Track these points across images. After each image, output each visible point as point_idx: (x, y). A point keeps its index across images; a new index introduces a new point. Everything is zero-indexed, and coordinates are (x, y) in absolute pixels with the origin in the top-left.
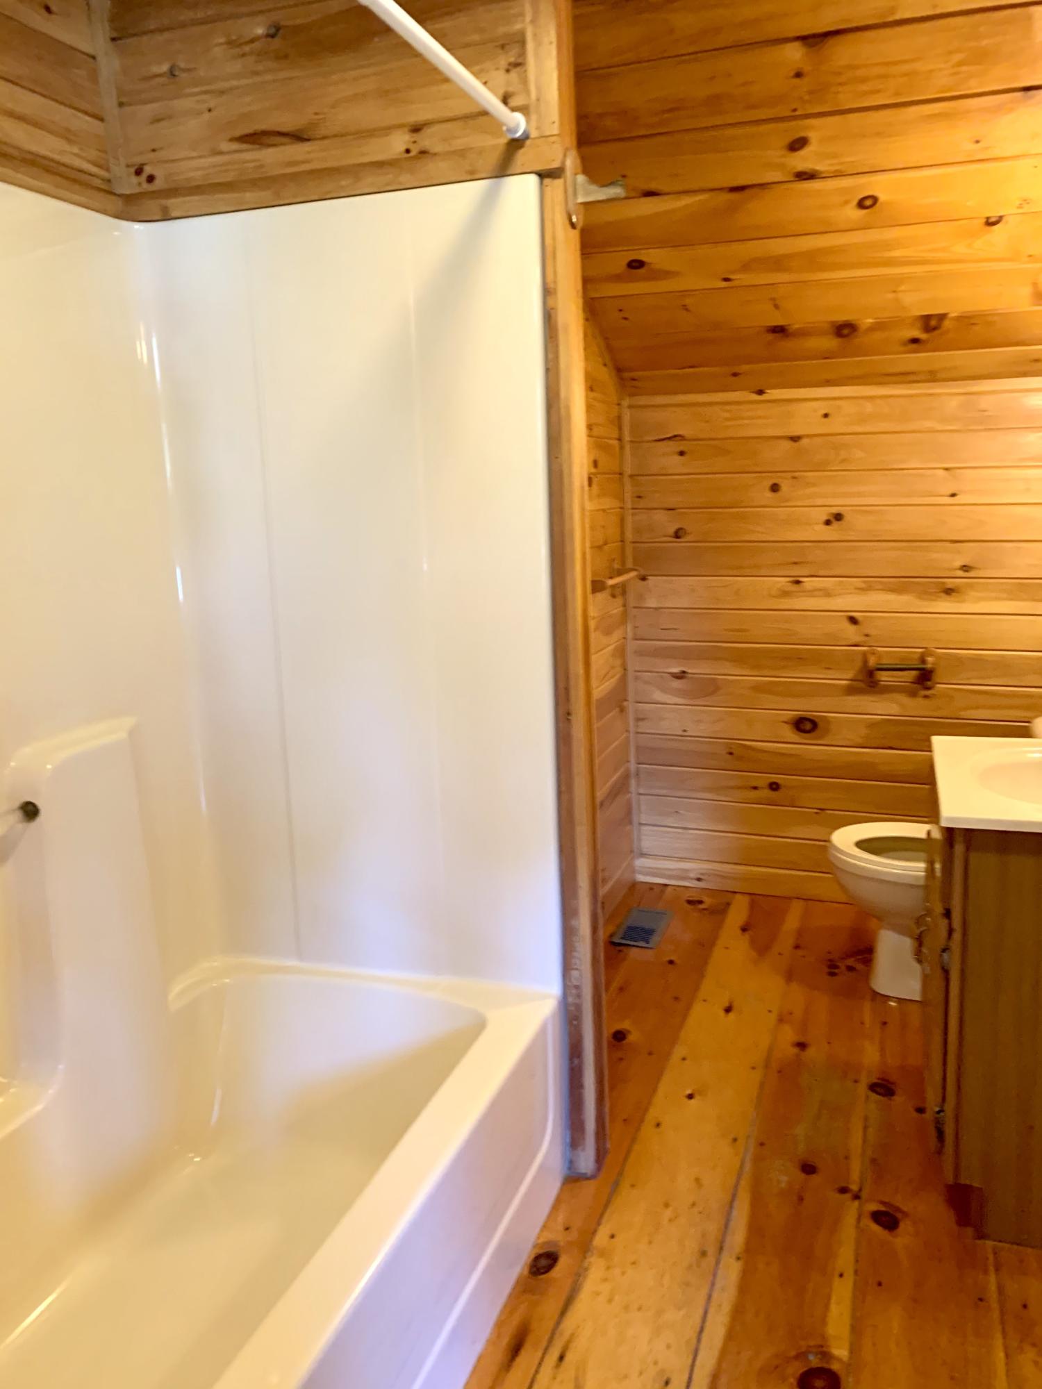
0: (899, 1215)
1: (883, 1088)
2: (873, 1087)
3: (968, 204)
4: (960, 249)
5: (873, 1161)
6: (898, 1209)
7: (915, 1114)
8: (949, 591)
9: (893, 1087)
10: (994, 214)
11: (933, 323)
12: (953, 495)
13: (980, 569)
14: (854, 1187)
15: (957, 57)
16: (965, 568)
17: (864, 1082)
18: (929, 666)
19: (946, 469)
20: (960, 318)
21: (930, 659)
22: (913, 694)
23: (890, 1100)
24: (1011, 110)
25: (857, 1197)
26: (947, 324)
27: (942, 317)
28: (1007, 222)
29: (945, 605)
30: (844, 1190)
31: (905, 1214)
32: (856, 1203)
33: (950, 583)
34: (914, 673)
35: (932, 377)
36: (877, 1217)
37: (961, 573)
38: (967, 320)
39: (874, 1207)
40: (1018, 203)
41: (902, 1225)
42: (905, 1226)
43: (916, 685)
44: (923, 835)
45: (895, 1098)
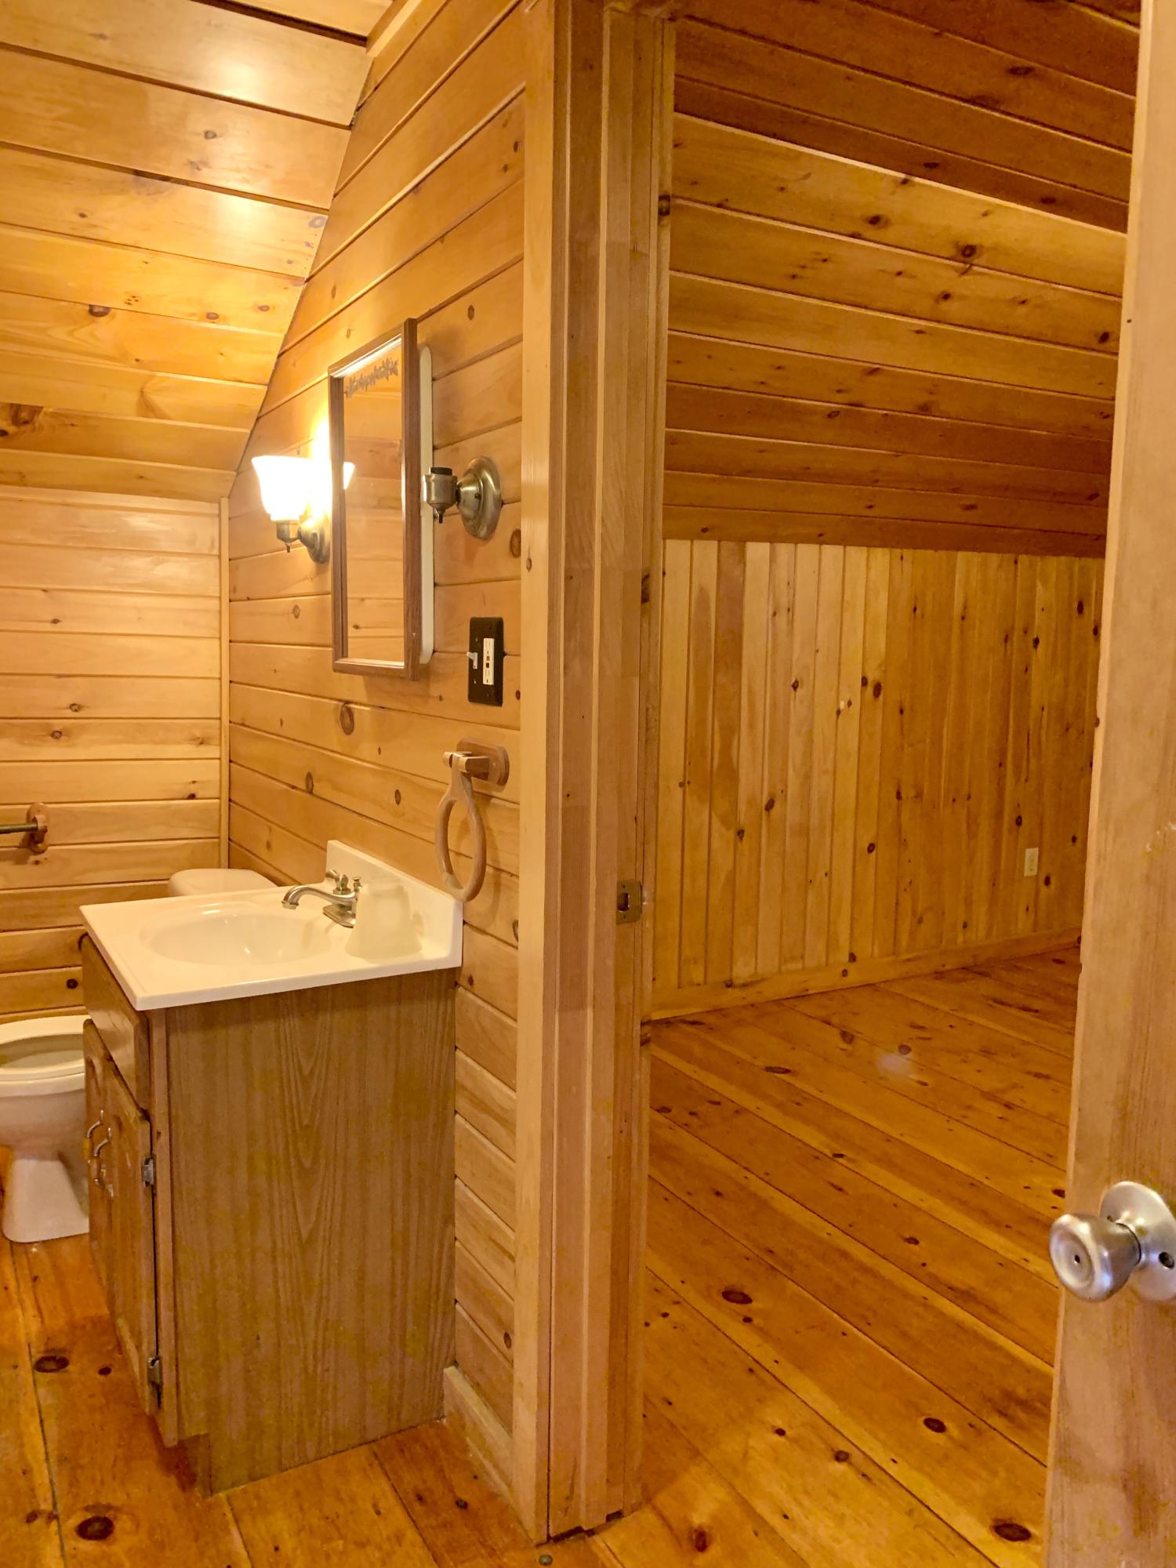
0: (109, 1515)
1: (52, 1362)
2: (40, 1366)
3: (71, 284)
4: (59, 333)
5: (62, 1460)
6: (109, 1507)
7: (102, 1378)
8: (56, 735)
9: (66, 1356)
10: (101, 302)
11: (24, 415)
12: (55, 621)
13: (88, 707)
14: (46, 1506)
15: (61, 111)
16: (75, 707)
17: (27, 1365)
18: (40, 825)
19: (45, 591)
20: (54, 415)
21: (39, 817)
22: (21, 861)
23: (66, 1372)
24: (122, 192)
25: (52, 1517)
26: (40, 419)
27: (35, 410)
28: (114, 317)
29: (52, 750)
30: (32, 1517)
31: (118, 1510)
32: (54, 1525)
33: (58, 725)
34: (22, 834)
35: (21, 480)
36: (83, 1531)
37: (69, 713)
38: (66, 419)
39: (75, 1521)
40: (125, 297)
41: (118, 1526)
42: (122, 1525)
43: (23, 850)
44: (79, 1029)
45: (70, 1368)
